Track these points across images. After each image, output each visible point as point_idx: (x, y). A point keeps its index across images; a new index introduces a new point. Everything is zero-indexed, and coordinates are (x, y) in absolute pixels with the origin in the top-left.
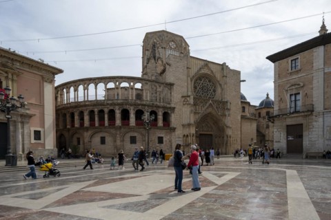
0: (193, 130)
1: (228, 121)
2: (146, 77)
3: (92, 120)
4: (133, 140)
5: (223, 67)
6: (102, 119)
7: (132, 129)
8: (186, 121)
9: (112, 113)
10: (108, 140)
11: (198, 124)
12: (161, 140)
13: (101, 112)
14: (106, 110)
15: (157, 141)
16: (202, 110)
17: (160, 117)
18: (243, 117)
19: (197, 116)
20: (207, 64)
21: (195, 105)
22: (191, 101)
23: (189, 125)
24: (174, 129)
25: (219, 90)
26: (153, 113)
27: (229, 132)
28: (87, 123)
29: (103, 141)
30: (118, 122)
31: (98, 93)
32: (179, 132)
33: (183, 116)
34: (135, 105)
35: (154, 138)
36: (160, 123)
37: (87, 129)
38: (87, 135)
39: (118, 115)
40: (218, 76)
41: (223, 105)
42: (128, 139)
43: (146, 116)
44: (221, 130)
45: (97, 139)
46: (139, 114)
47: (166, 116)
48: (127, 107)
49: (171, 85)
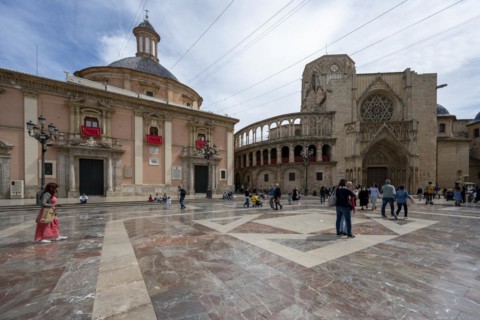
0: (359, 164)
1: (413, 148)
2: (305, 111)
3: (258, 159)
4: (292, 177)
5: (407, 75)
6: (266, 158)
7: (291, 166)
8: (349, 153)
9: (274, 151)
10: (271, 177)
11: (366, 156)
12: (319, 176)
13: (266, 151)
14: (269, 150)
15: (315, 177)
16: (373, 137)
17: (319, 152)
18: (440, 140)
19: (365, 146)
20: (379, 77)
21: (362, 132)
22: (358, 128)
23: (354, 157)
24: (335, 164)
25: (398, 107)
26: (313, 148)
27: (415, 163)
28: (255, 163)
29: (266, 179)
30: (279, 160)
31: (263, 135)
32: (341, 167)
33: (348, 149)
34: (294, 141)
35: (313, 174)
36: (319, 158)
37: (255, 168)
38: (254, 173)
39: (279, 153)
40: (397, 89)
41: (406, 126)
42: (287, 176)
43: (305, 152)
44: (402, 161)
45: (262, 177)
46: (298, 150)
47: (326, 150)
48: (287, 144)
49: (332, 113)
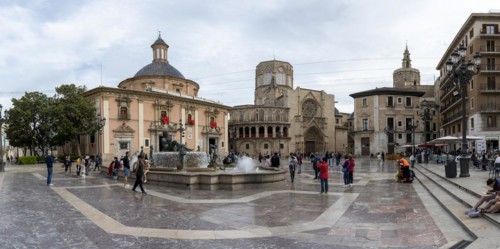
0: (302, 140)
1: (326, 132)
3: (241, 134)
4: (266, 146)
5: (322, 93)
6: (247, 133)
7: (265, 139)
8: (298, 133)
9: (253, 130)
10: (251, 146)
11: (306, 135)
12: (282, 146)
13: (247, 129)
14: (250, 128)
15: (280, 147)
16: (309, 125)
17: (282, 131)
18: (337, 128)
19: (305, 129)
20: (310, 92)
21: (304, 121)
22: (301, 119)
23: (300, 136)
24: (290, 139)
25: (319, 109)
26: (278, 128)
27: (326, 140)
28: (238, 136)
29: (248, 147)
30: (257, 135)
32: (293, 141)
33: (296, 130)
34: (268, 124)
35: (278, 145)
36: (282, 135)
37: (238, 139)
38: (238, 143)
39: (257, 131)
40: (318, 100)
41: (322, 120)
42: (263, 146)
44: (321, 138)
45: (244, 146)
47: (285, 129)
48: (263, 125)
49: (288, 109)
